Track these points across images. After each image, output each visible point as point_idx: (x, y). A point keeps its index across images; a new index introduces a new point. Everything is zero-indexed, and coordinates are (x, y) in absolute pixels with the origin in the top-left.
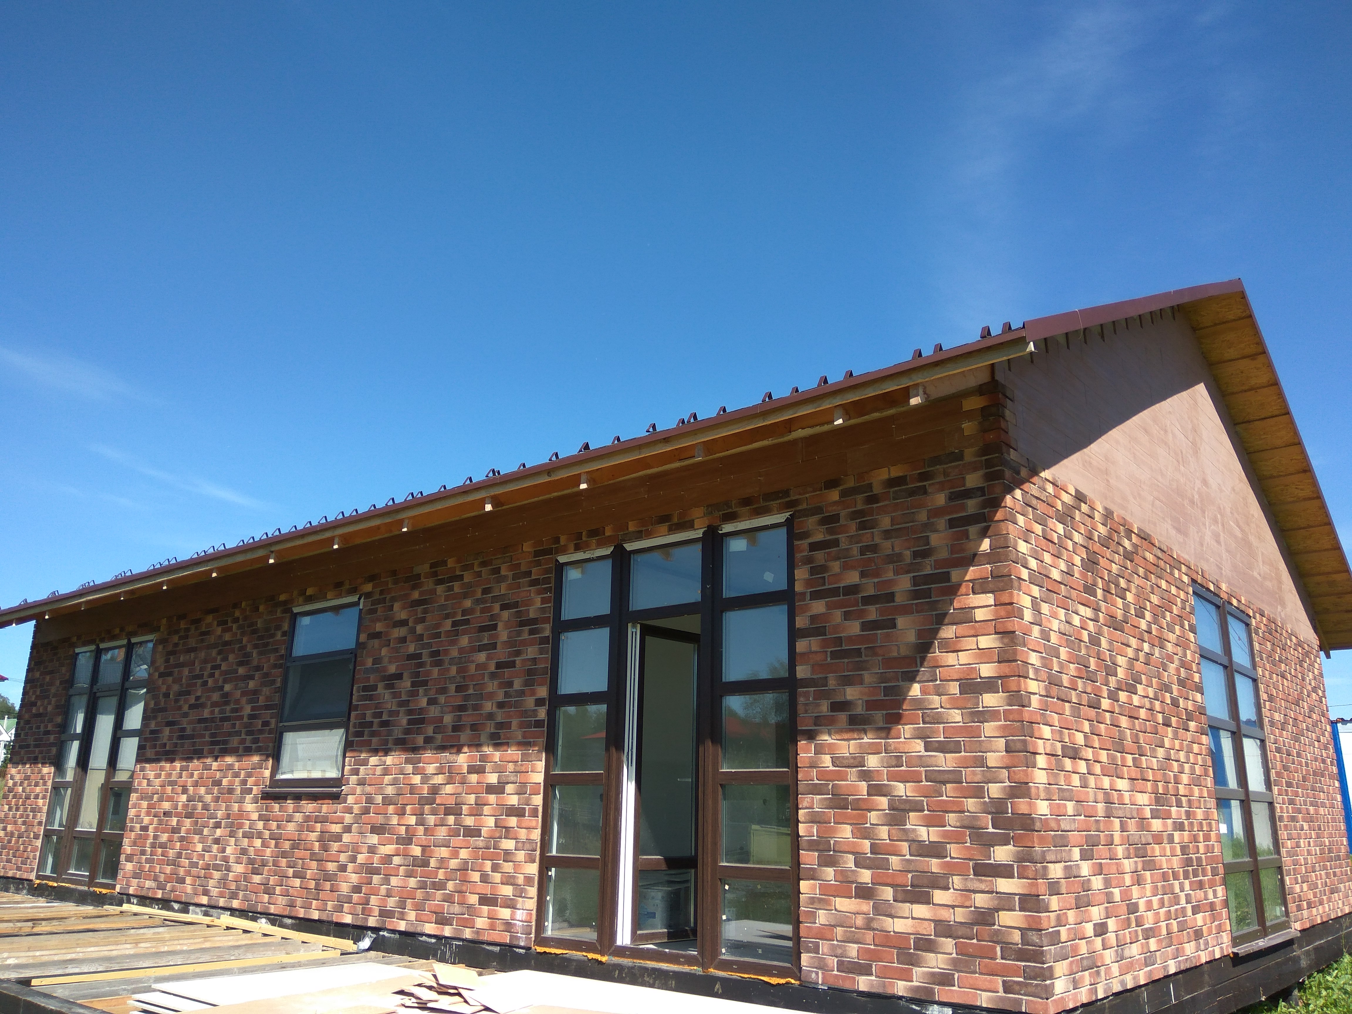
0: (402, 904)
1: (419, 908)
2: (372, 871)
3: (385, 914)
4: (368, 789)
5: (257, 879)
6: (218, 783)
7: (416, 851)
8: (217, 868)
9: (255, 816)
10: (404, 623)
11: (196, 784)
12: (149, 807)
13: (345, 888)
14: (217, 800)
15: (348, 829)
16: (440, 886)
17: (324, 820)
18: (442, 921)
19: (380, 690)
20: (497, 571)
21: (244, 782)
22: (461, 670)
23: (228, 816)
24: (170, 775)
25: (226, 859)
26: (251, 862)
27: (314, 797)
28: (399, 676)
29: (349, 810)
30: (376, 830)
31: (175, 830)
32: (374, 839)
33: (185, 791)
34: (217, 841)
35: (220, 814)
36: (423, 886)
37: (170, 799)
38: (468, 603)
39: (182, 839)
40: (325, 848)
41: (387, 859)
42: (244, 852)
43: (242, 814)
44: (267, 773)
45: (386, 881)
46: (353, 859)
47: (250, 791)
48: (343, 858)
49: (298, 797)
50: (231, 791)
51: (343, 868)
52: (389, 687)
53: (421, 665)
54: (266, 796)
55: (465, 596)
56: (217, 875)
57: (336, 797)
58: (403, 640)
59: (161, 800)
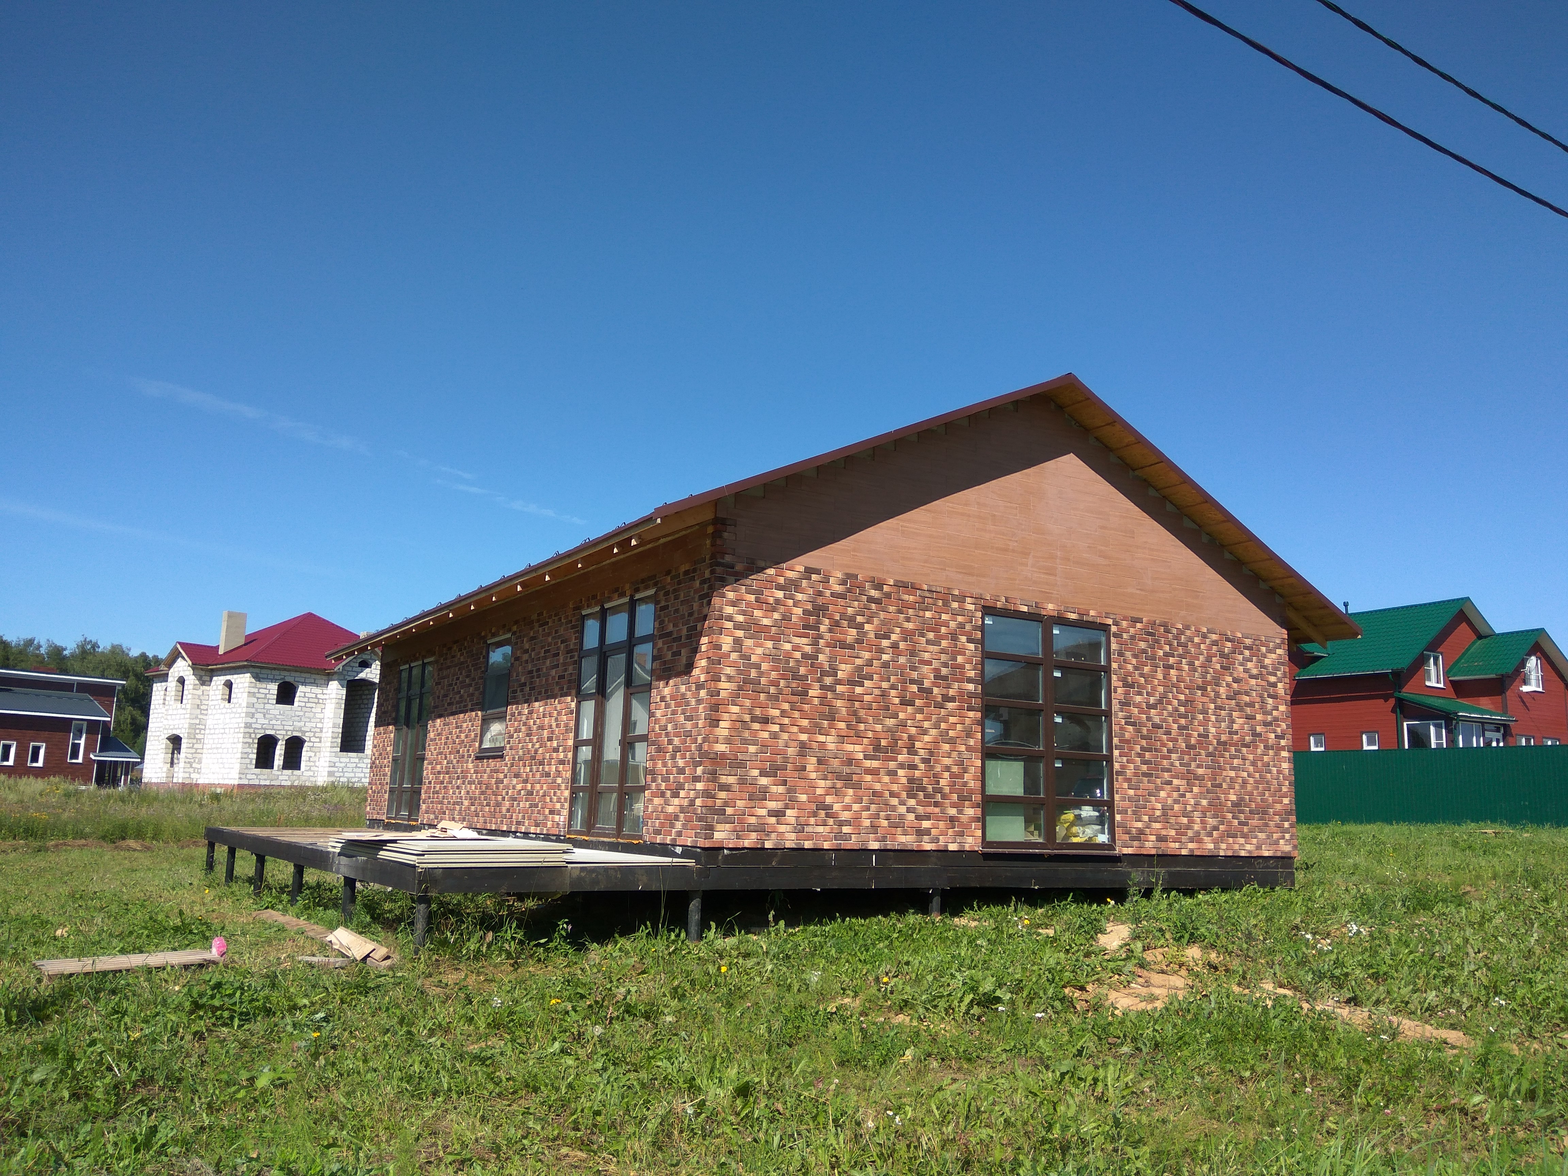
0: (524, 818)
1: (529, 819)
2: (515, 799)
3: (518, 823)
4: (513, 752)
5: (473, 808)
6: (458, 752)
7: (529, 786)
8: (457, 803)
9: (472, 771)
10: (526, 651)
11: (450, 753)
12: (433, 768)
13: (504, 809)
14: (458, 762)
15: (505, 776)
16: (536, 806)
17: (497, 771)
18: (537, 825)
19: (519, 693)
20: (560, 619)
21: (468, 751)
22: (547, 680)
23: (462, 772)
24: (440, 748)
25: (461, 798)
26: (471, 799)
27: (494, 757)
28: (524, 684)
29: (506, 765)
30: (517, 776)
31: (442, 783)
32: (515, 781)
33: (446, 758)
34: (458, 788)
35: (459, 770)
36: (531, 806)
37: (440, 763)
38: (550, 639)
39: (445, 787)
40: (497, 788)
41: (519, 792)
42: (468, 793)
43: (467, 771)
44: (477, 744)
45: (518, 805)
46: (507, 793)
47: (469, 756)
48: (504, 793)
49: (488, 758)
50: (463, 756)
51: (504, 799)
52: (522, 691)
53: (533, 677)
54: (477, 758)
55: (549, 634)
56: (458, 807)
57: (502, 757)
58: (527, 662)
59: (436, 764)
